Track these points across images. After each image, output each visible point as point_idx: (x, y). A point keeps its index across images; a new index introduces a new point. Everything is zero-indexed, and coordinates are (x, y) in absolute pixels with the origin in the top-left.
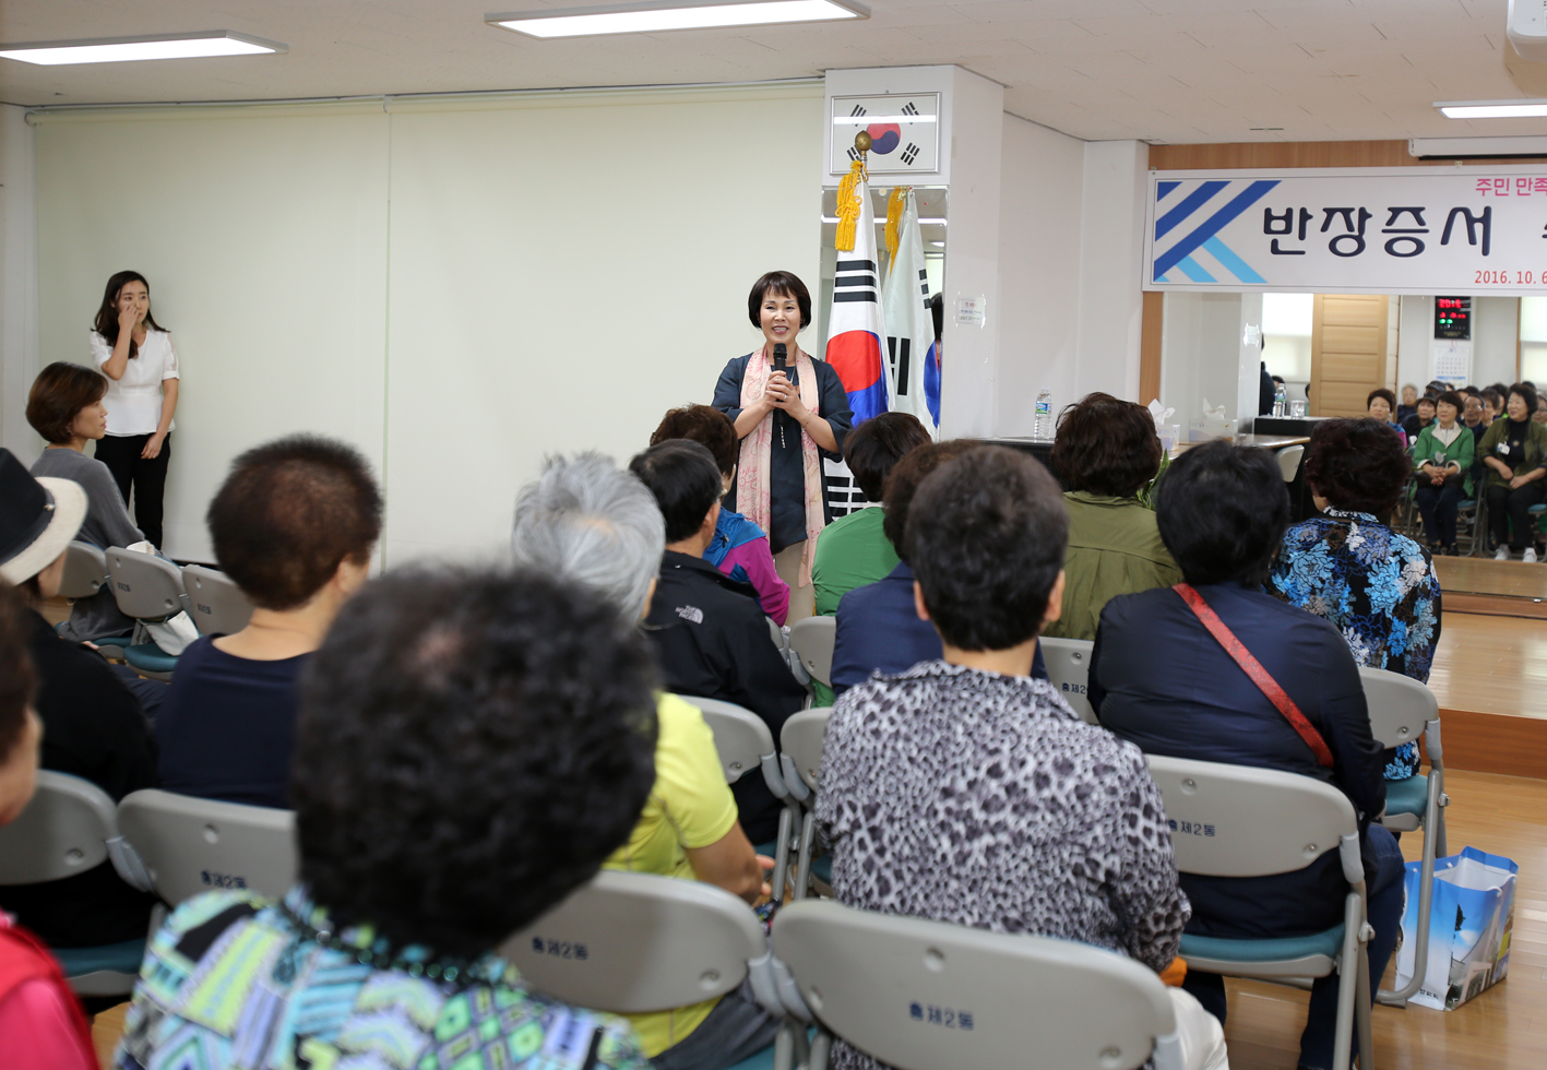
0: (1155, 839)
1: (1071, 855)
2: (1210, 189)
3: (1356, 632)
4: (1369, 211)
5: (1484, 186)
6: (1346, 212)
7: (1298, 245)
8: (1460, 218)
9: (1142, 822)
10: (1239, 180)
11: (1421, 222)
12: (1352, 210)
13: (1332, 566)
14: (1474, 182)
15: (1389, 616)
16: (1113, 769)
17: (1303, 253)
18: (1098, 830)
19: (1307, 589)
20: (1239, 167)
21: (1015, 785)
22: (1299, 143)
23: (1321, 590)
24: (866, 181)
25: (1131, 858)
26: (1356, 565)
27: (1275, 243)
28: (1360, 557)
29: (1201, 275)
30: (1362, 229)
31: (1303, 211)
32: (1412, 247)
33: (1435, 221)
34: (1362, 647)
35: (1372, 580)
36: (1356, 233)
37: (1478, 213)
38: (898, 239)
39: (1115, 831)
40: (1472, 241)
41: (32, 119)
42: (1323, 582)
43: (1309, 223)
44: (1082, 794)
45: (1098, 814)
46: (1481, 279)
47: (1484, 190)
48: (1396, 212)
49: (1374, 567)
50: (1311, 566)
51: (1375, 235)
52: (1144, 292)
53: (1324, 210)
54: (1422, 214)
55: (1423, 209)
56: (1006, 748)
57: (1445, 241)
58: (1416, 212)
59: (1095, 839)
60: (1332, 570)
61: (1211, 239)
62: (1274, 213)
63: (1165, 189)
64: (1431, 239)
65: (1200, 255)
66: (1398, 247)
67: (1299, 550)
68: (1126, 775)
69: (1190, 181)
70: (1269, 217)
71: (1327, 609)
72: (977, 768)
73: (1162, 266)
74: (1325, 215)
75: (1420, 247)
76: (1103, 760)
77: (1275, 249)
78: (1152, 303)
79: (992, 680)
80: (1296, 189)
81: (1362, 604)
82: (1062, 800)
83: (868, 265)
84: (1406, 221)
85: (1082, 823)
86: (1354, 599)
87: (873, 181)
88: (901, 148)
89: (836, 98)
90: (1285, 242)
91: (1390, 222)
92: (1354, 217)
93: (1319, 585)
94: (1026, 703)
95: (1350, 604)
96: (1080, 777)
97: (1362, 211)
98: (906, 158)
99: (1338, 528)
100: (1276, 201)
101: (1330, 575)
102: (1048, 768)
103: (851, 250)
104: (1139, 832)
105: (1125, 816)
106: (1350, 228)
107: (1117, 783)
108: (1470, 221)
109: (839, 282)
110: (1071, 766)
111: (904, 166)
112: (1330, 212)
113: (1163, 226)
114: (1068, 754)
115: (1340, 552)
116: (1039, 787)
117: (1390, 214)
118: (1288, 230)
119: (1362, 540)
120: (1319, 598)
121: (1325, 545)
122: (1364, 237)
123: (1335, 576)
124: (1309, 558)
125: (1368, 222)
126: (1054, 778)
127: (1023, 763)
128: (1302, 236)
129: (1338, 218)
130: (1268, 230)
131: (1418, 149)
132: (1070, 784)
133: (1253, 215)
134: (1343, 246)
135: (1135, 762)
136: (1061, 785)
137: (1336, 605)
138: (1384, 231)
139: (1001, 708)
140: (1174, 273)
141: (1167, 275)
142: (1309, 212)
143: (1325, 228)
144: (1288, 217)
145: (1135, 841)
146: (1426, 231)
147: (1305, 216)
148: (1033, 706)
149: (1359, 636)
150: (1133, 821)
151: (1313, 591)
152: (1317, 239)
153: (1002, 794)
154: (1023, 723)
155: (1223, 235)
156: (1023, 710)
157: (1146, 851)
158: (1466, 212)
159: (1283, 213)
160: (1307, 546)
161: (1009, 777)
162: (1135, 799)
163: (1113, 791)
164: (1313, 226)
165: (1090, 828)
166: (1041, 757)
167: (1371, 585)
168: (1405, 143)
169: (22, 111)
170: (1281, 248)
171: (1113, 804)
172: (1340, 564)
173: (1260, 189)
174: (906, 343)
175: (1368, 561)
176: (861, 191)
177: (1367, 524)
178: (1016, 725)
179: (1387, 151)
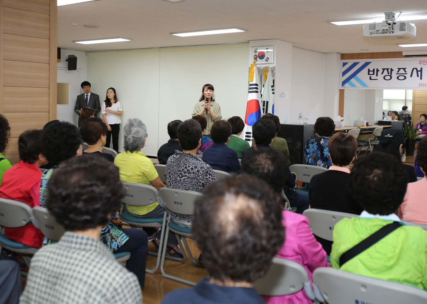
0: (211, 179)
1: (196, 180)
2: (355, 64)
3: (321, 161)
4: (393, 69)
5: (421, 62)
6: (388, 69)
7: (376, 78)
8: (415, 70)
9: (208, 176)
10: (362, 62)
11: (405, 72)
12: (389, 69)
13: (317, 147)
14: (418, 62)
15: (328, 157)
16: (204, 168)
17: (377, 79)
18: (201, 177)
19: (312, 152)
20: (362, 59)
21: (188, 169)
22: (376, 53)
23: (315, 152)
24: (256, 66)
25: (206, 181)
26: (322, 147)
27: (370, 77)
28: (323, 145)
29: (353, 85)
30: (391, 73)
31: (377, 69)
32: (403, 78)
33: (409, 71)
34: (322, 164)
35: (325, 150)
36: (390, 74)
37: (419, 69)
38: (267, 78)
39: (203, 177)
40: (418, 76)
41: (87, 54)
42: (315, 150)
43: (378, 72)
44: (198, 171)
45: (200, 174)
46: (420, 85)
47: (421, 63)
48: (399, 69)
49: (325, 147)
50: (313, 147)
51: (394, 75)
52: (340, 90)
53: (382, 69)
54: (406, 70)
55: (406, 68)
56: (188, 164)
57: (411, 76)
58: (404, 69)
59: (200, 178)
60: (317, 148)
61: (355, 77)
62: (370, 70)
63: (344, 64)
64: (408, 76)
65: (353, 80)
66: (400, 78)
67: (311, 144)
68: (206, 169)
69: (350, 62)
70: (369, 71)
71: (316, 156)
72: (183, 167)
73: (344, 83)
74: (382, 70)
75: (405, 78)
76: (202, 166)
77: (370, 79)
78: (342, 92)
79: (187, 154)
80: (376, 64)
81: (322, 155)
82: (195, 172)
83: (256, 85)
84: (402, 71)
85: (198, 176)
86: (321, 154)
87: (258, 66)
88: (265, 58)
89: (251, 47)
90: (373, 77)
91: (398, 72)
92: (389, 71)
93: (314, 151)
94: (192, 158)
95: (320, 155)
96: (198, 169)
97: (391, 69)
98: (267, 61)
99: (319, 139)
100: (371, 67)
101: (316, 149)
102: (193, 167)
103: (252, 81)
104: (208, 177)
105: (205, 175)
106: (388, 73)
107: (204, 170)
108: (417, 71)
109: (250, 89)
110: (197, 167)
112: (384, 69)
113: (344, 73)
114: (197, 165)
115: (319, 144)
116: (192, 170)
117: (398, 70)
118: (373, 74)
119: (324, 142)
120: (314, 154)
121: (316, 143)
122: (392, 75)
123: (318, 149)
124: (313, 145)
125: (393, 72)
126: (194, 169)
127: (190, 166)
128: (377, 75)
129: (386, 71)
130: (369, 74)
131: (404, 54)
132: (196, 170)
133: (365, 70)
134: (386, 78)
135: (208, 167)
136: (195, 170)
137: (317, 155)
138: (397, 74)
139: (188, 158)
140: (347, 85)
141: (345, 85)
142: (379, 70)
143: (382, 73)
144: (374, 71)
145: (207, 179)
146: (407, 74)
147: (378, 70)
148: (193, 158)
149: (322, 161)
150: (207, 176)
151: (313, 152)
152: (381, 76)
153: (186, 171)
154: (191, 161)
155: (358, 75)
156: (191, 159)
157: (209, 180)
159: (372, 70)
160: (313, 143)
161: (188, 168)
162: (207, 172)
163: (203, 171)
164: (380, 73)
165: (199, 177)
166: (193, 166)
167: (324, 151)
168: (401, 52)
169: (85, 52)
170: (372, 78)
171: (203, 173)
172: (319, 147)
173: (367, 64)
174: (267, 102)
175: (324, 146)
176: (255, 68)
177: (325, 139)
178: (190, 161)
179: (398, 55)
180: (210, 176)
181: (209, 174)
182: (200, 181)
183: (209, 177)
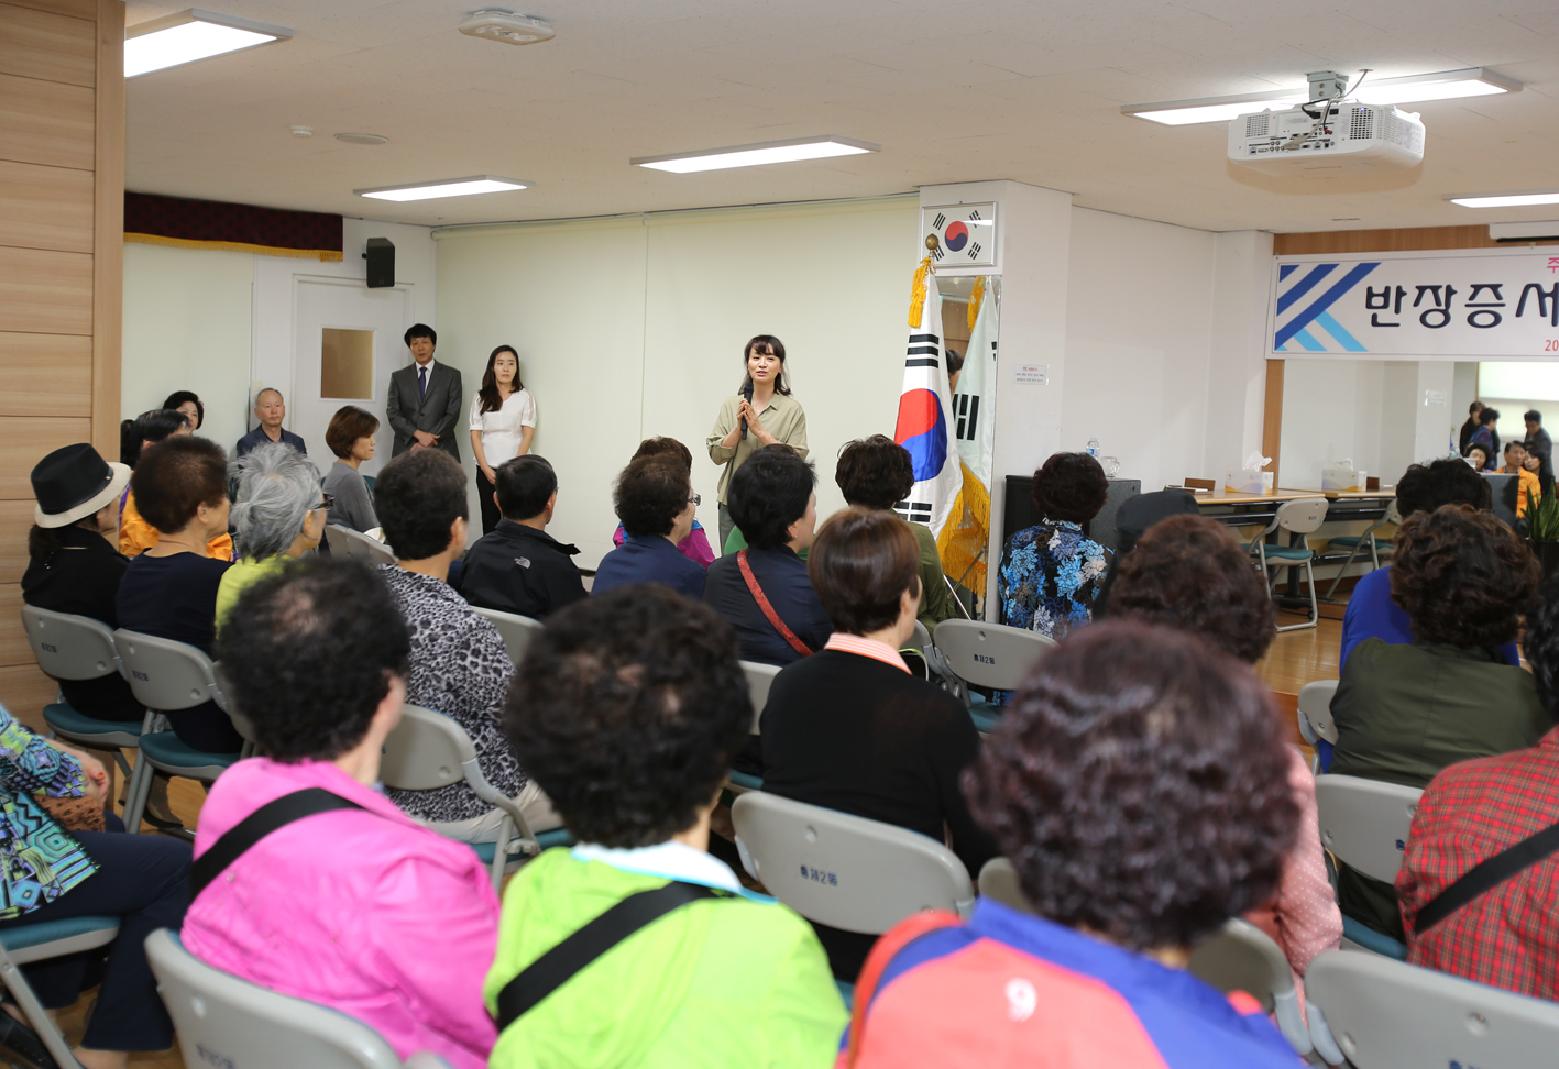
0: (479, 669)
1: (425, 671)
2: (1322, 271)
3: (1046, 609)
4: (1454, 288)
5: (1554, 264)
6: (1435, 289)
7: (1395, 319)
8: (1533, 292)
9: (470, 658)
10: (1346, 262)
11: (1499, 297)
12: (1440, 287)
13: (1036, 560)
14: (1546, 261)
15: (1070, 599)
16: (455, 628)
17: (1397, 325)
18: (439, 659)
19: (1019, 577)
20: (1347, 251)
22: (1397, 230)
23: (1028, 578)
24: (931, 272)
25: (460, 677)
26: (1052, 560)
27: (1374, 317)
28: (1055, 554)
29: (1313, 345)
30: (1448, 304)
31: (1399, 289)
32: (1491, 319)
33: (1511, 296)
34: (1050, 621)
35: (1060, 572)
36: (1443, 307)
37: (1548, 288)
38: (976, 317)
39: (450, 661)
40: (1543, 313)
41: (436, 236)
42: (1029, 572)
43: (1403, 299)
44: (433, 639)
45: (440, 651)
46: (1551, 347)
47: (1554, 267)
48: (1477, 288)
49: (1063, 562)
50: (1023, 560)
51: (1459, 309)
52: (1268, 360)
53: (1417, 287)
54: (1500, 290)
55: (1500, 285)
57: (1519, 313)
58: (1495, 288)
59: (438, 664)
60: (1036, 564)
61: (1322, 314)
62: (1375, 291)
63: (1286, 271)
64: (1507, 313)
65: (1313, 328)
66: (1478, 319)
67: (1017, 548)
68: (461, 631)
69: (1306, 263)
70: (1370, 294)
71: (1030, 592)
73: (1282, 337)
74: (1417, 292)
75: (1498, 319)
76: (449, 622)
77: (1375, 322)
78: (1275, 369)
79: (403, 575)
80: (1394, 269)
81: (1052, 588)
82: (421, 641)
83: (933, 338)
84: (1486, 296)
85: (431, 654)
86: (1047, 585)
87: (940, 273)
88: (968, 246)
89: (925, 208)
90: (1384, 316)
91: (1472, 298)
92: (1442, 293)
93: (1026, 574)
94: (419, 589)
95: (1044, 588)
96: (433, 630)
97: (1449, 288)
98: (973, 255)
99: (1046, 533)
100: (1376, 281)
101: (1033, 567)
102: (417, 623)
103: (918, 327)
105: (457, 653)
106: (1438, 302)
107: (454, 635)
108: (1542, 296)
109: (910, 351)
110: (429, 623)
111: (970, 260)
112: (1421, 289)
113: (1284, 303)
114: (430, 617)
115: (1044, 554)
117: (1473, 290)
118: (1386, 306)
119: (1060, 542)
120: (1026, 584)
121: (1034, 546)
122: (1450, 311)
123: (1037, 568)
124: (1022, 554)
125: (1453, 297)
126: (419, 629)
128: (1397, 310)
129: (1428, 294)
130: (1369, 306)
131: (1495, 234)
132: (427, 632)
133: (1358, 292)
134: (1430, 319)
135: (471, 625)
136: (422, 634)
137: (1036, 589)
138: (1467, 305)
139: (404, 590)
140: (1292, 343)
141: (1285, 344)
142: (1404, 290)
143: (1416, 303)
144: (1386, 294)
145: (465, 668)
146: (1503, 305)
147: (1400, 293)
148: (423, 590)
149: (1048, 612)
150: (464, 658)
151: (1023, 578)
152: (1410, 313)
154: (413, 598)
155: (1332, 310)
156: (416, 592)
157: (471, 674)
158: (1538, 287)
159: (1382, 291)
160: (1023, 546)
162: (466, 645)
163: (452, 639)
164: (1407, 301)
165: (435, 658)
166: (415, 617)
167: (1058, 576)
168: (1485, 228)
169: (429, 230)
170: (1380, 321)
171: (450, 646)
172: (1042, 559)
173: (1364, 270)
174: (976, 399)
175: (1060, 558)
176: (928, 281)
177: (1067, 531)
178: (409, 599)
179: (1471, 235)
180: (477, 657)
181: (474, 650)
182: (436, 672)
183: (472, 663)
